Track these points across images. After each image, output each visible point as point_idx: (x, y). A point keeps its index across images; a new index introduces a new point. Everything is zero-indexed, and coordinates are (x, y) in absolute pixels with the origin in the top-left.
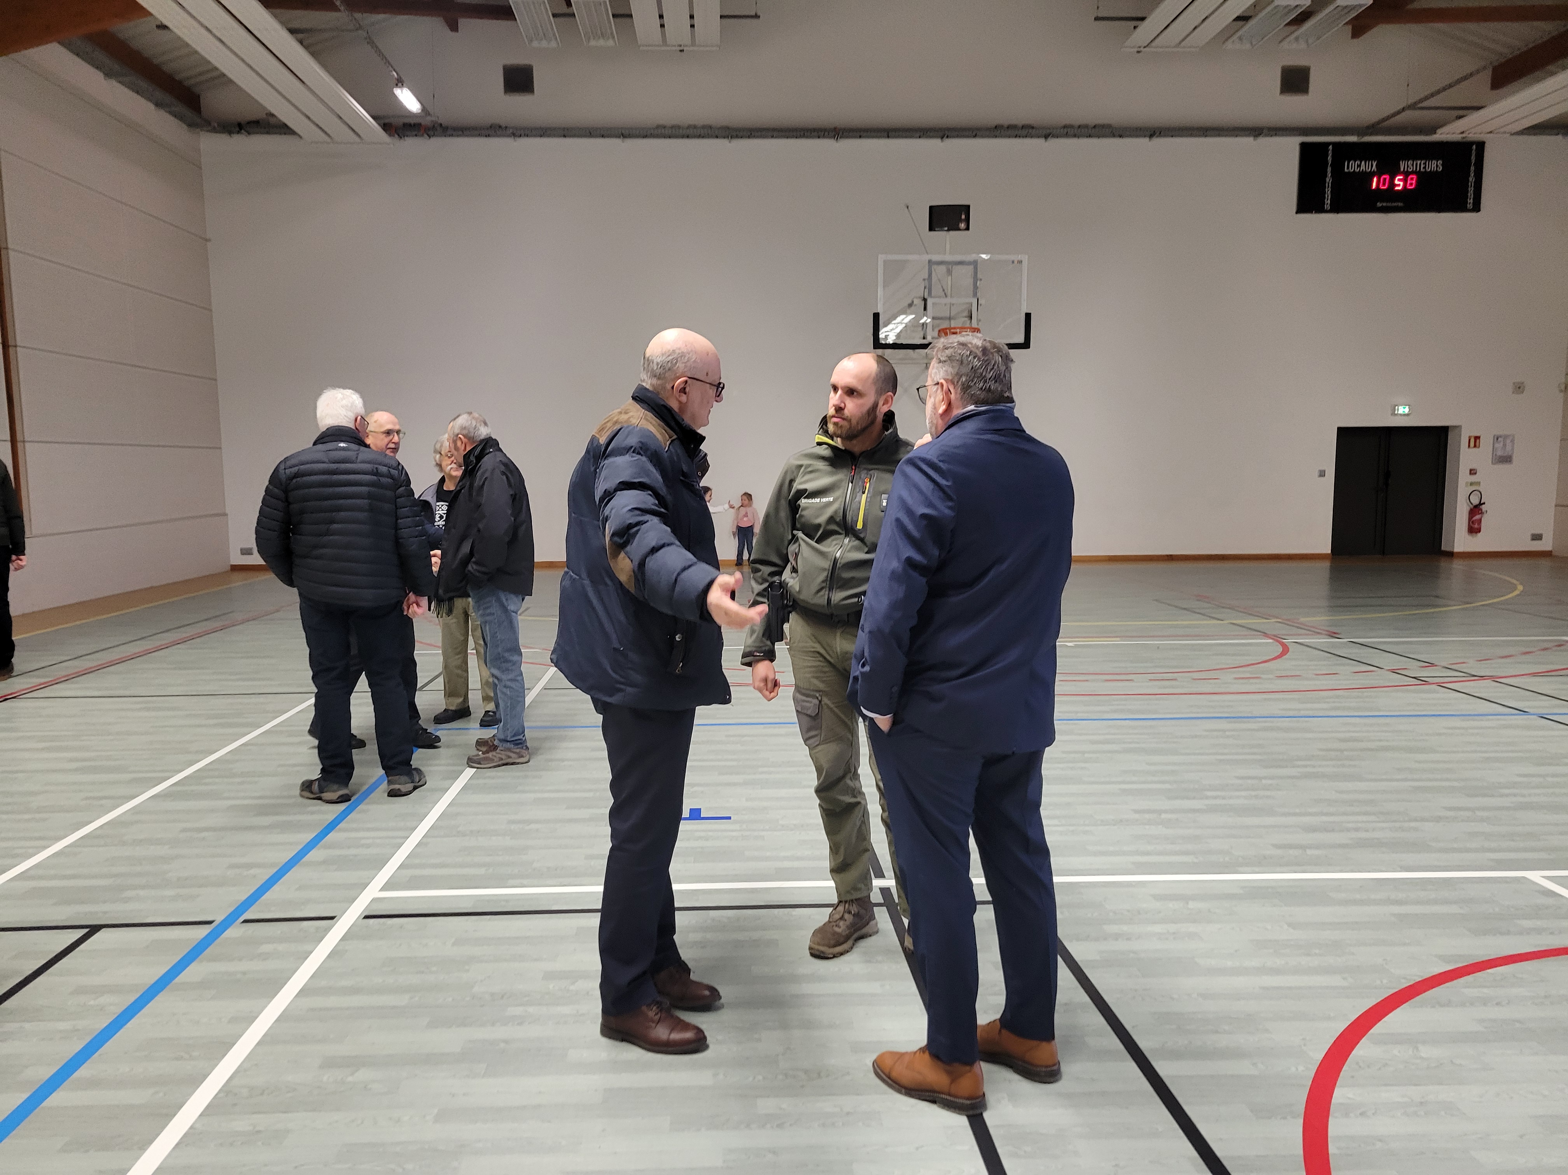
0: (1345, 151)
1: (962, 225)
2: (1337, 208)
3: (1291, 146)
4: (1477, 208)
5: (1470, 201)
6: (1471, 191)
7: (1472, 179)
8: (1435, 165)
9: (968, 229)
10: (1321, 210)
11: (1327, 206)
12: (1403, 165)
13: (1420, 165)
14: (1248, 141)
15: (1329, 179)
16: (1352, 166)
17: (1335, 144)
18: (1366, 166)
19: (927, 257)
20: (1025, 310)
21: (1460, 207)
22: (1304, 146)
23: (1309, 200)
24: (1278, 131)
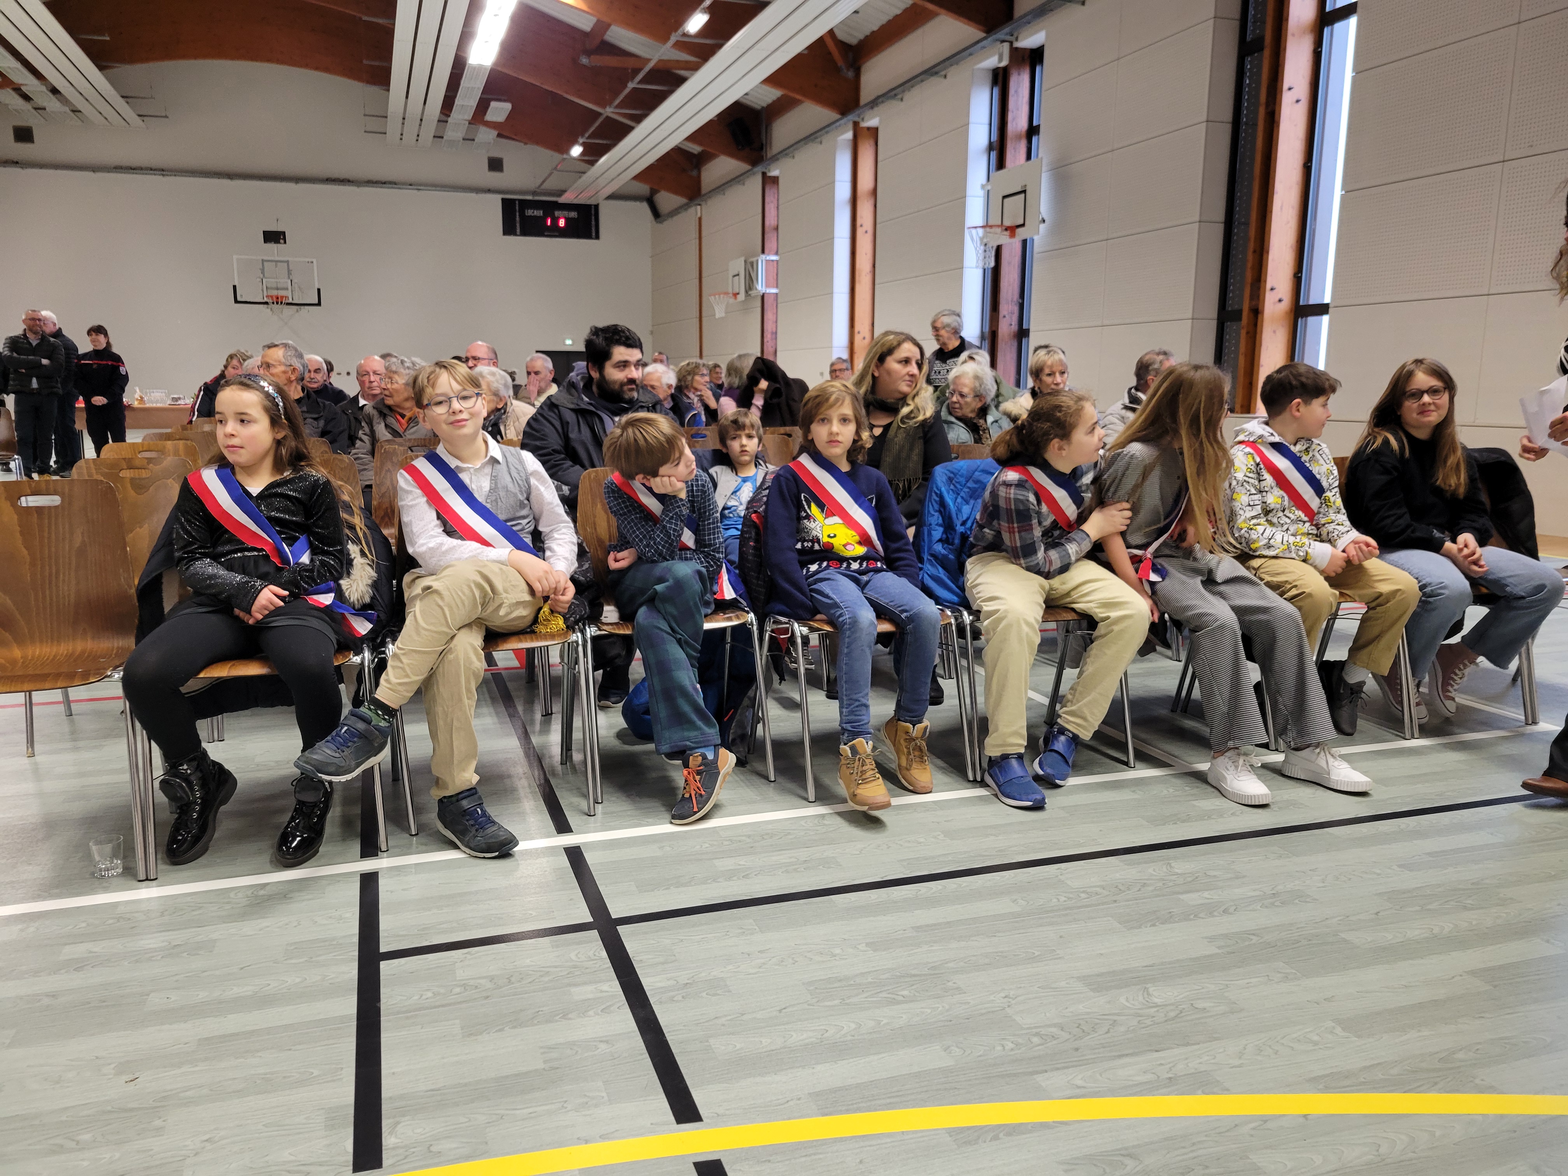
0: (524, 204)
1: (282, 241)
2: (524, 233)
3: (497, 199)
4: (597, 237)
5: (594, 234)
6: (593, 229)
7: (593, 223)
8: (573, 214)
9: (285, 242)
10: (515, 234)
11: (518, 233)
12: (559, 213)
13: (566, 213)
14: (473, 195)
15: (518, 219)
16: (530, 212)
17: (519, 200)
18: (539, 213)
19: (260, 258)
20: (317, 286)
21: (588, 236)
22: (503, 199)
23: (509, 229)
24: (489, 191)
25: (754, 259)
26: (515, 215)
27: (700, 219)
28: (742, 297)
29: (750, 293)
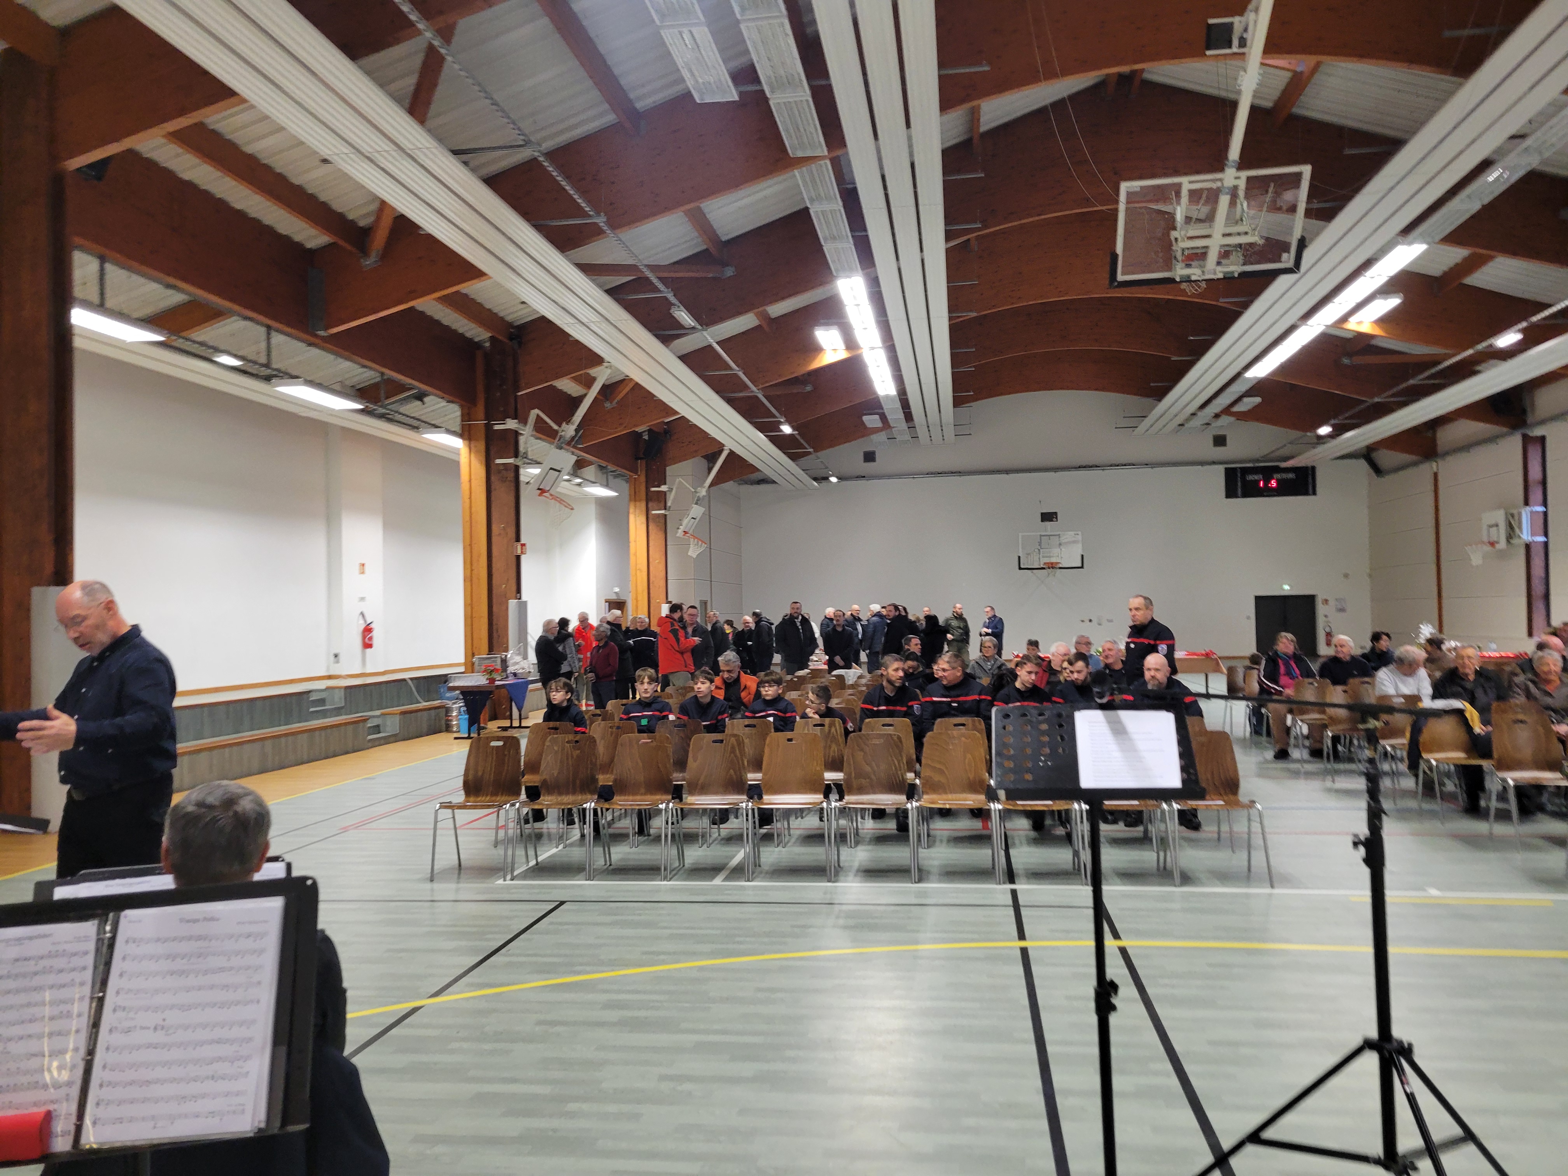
0: (1245, 471)
1: (1055, 520)
2: (1245, 495)
3: (1221, 469)
4: (1314, 493)
5: (1310, 491)
6: (1311, 486)
8: (1291, 476)
9: (1057, 520)
10: (1236, 497)
11: (1239, 496)
12: (1275, 476)
13: (1284, 476)
14: (1198, 468)
15: (1239, 484)
16: (1250, 477)
17: (1240, 468)
18: (1256, 477)
19: (1040, 533)
20: (1080, 552)
21: (1305, 493)
22: (1226, 469)
23: (1231, 493)
24: (1214, 463)
25: (1515, 512)
26: (1237, 482)
27: (1436, 475)
28: (1502, 544)
29: (1513, 541)
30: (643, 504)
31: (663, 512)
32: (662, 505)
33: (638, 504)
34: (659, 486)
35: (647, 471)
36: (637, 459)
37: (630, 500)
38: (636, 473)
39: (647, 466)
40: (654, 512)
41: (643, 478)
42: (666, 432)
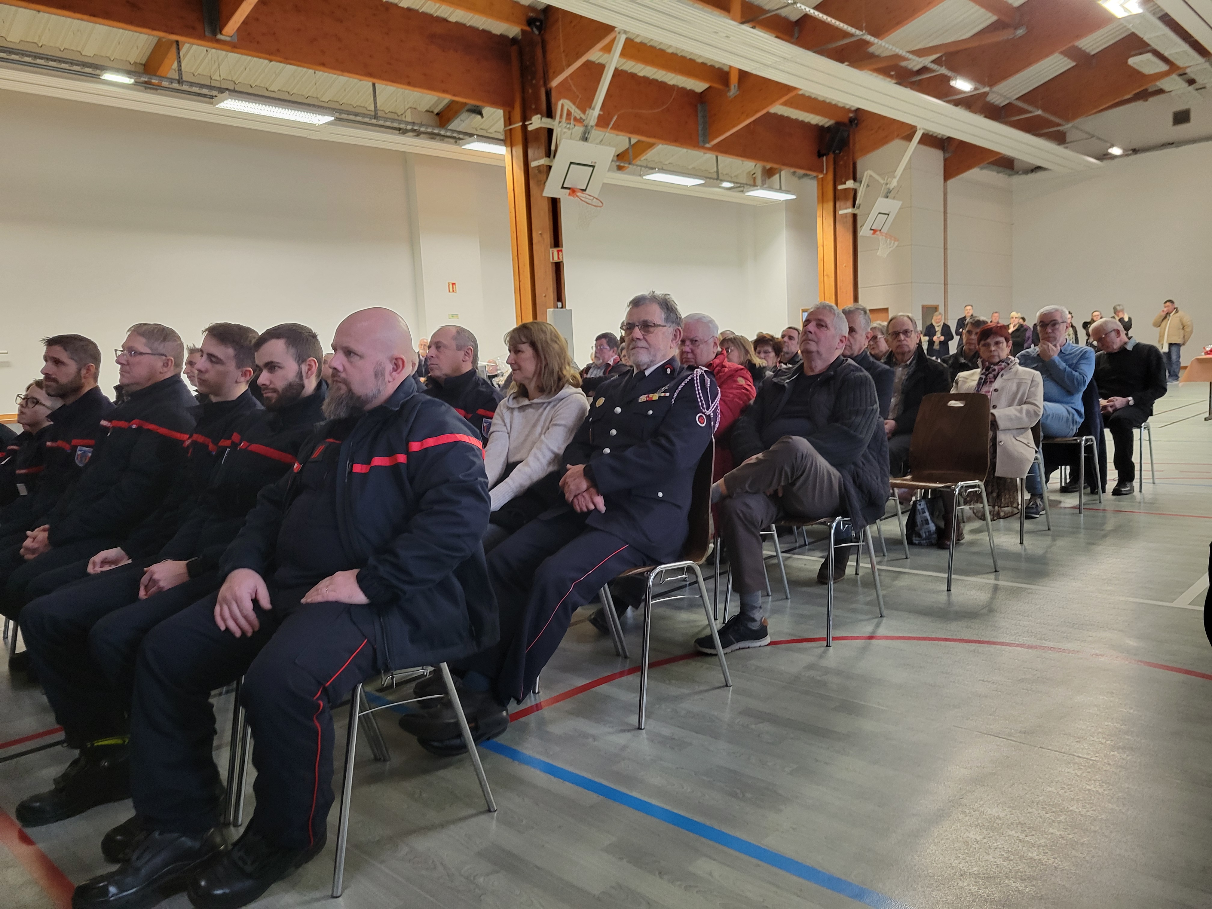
30: (831, 204)
31: (850, 211)
32: (850, 203)
33: (825, 205)
34: (845, 183)
35: (835, 169)
36: (820, 155)
37: (818, 202)
38: (821, 171)
39: (835, 163)
40: (841, 212)
41: (830, 177)
42: (851, 121)
